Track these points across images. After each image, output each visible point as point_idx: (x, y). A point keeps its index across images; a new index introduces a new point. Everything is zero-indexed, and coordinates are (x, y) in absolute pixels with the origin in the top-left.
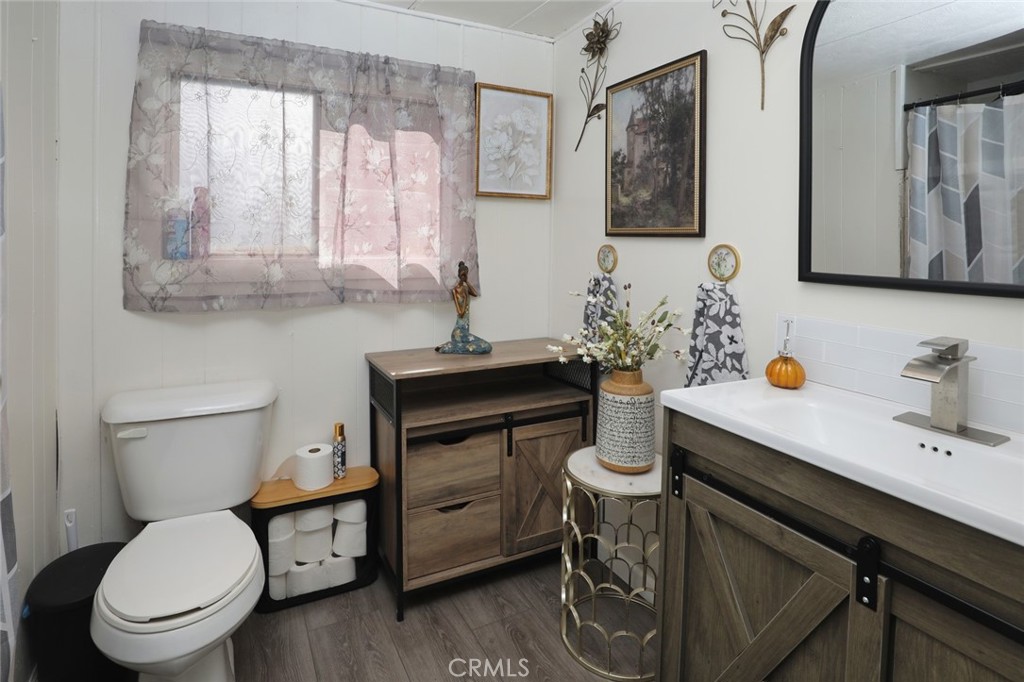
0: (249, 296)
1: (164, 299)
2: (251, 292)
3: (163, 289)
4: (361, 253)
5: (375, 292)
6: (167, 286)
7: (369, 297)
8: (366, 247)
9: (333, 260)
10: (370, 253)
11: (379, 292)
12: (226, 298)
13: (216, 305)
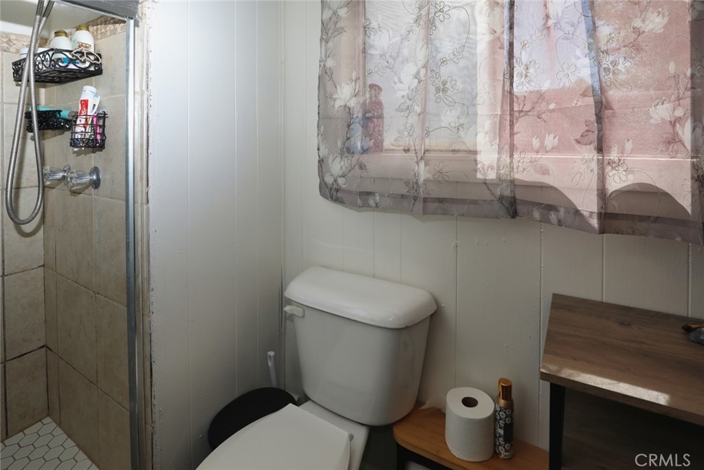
0: (403, 196)
1: (337, 191)
2: (404, 191)
3: (335, 181)
4: (542, 149)
5: (562, 210)
6: (338, 179)
7: (553, 217)
8: (550, 141)
9: (499, 159)
10: (555, 149)
11: (567, 211)
12: (382, 195)
13: (372, 202)
